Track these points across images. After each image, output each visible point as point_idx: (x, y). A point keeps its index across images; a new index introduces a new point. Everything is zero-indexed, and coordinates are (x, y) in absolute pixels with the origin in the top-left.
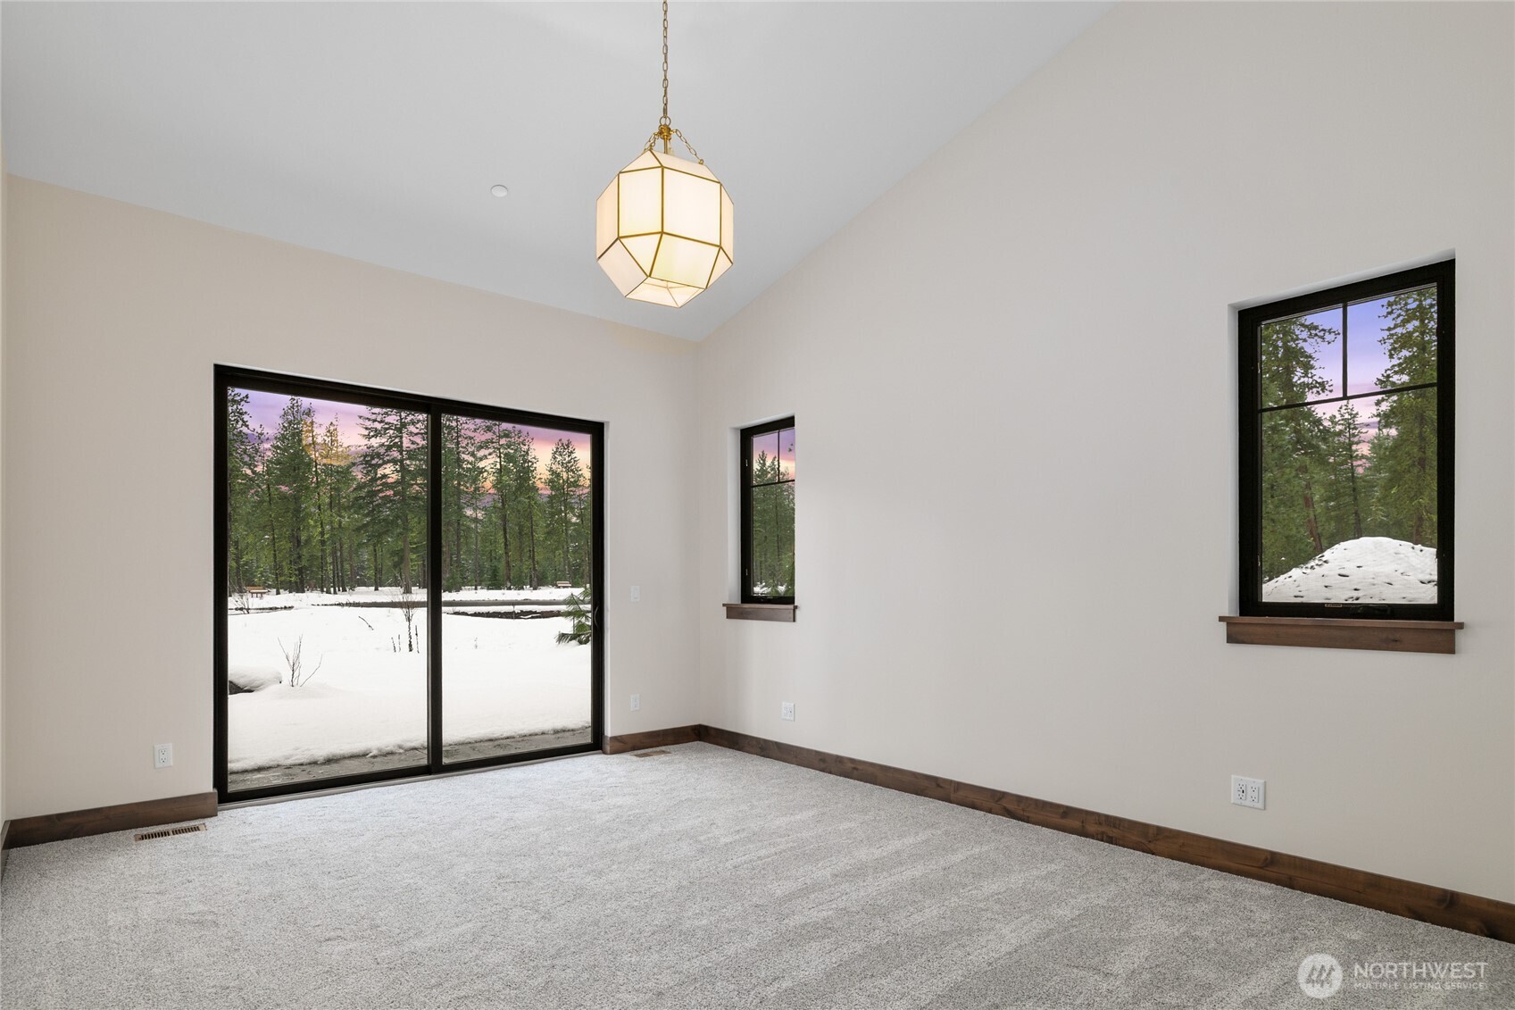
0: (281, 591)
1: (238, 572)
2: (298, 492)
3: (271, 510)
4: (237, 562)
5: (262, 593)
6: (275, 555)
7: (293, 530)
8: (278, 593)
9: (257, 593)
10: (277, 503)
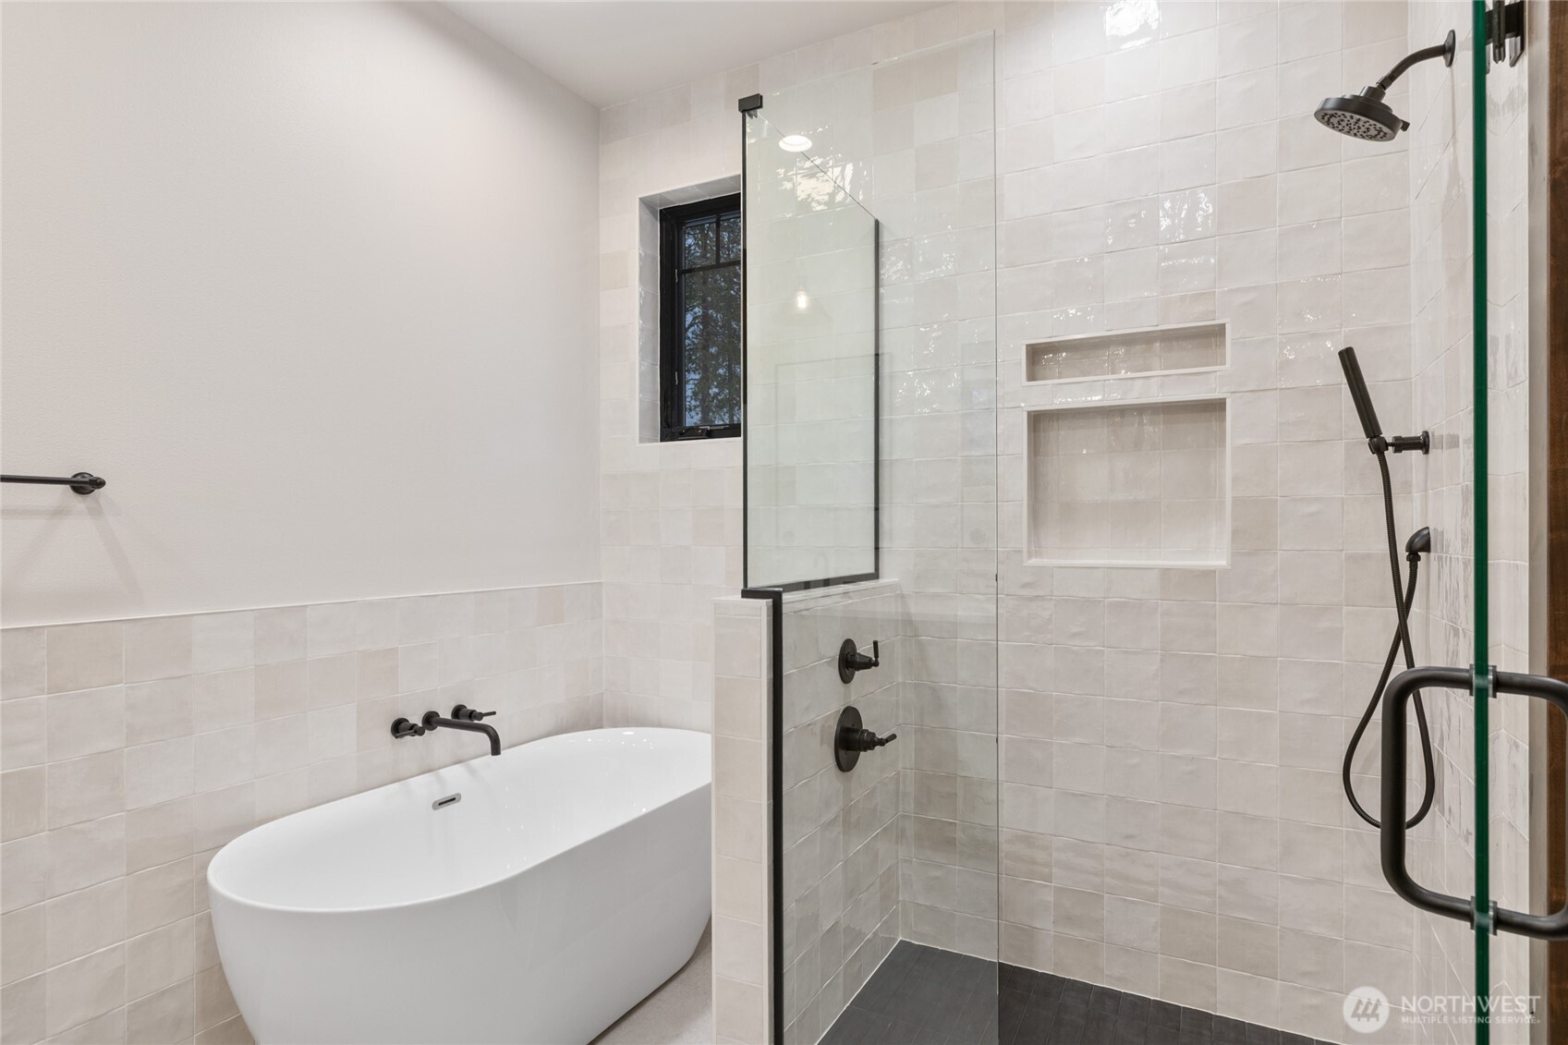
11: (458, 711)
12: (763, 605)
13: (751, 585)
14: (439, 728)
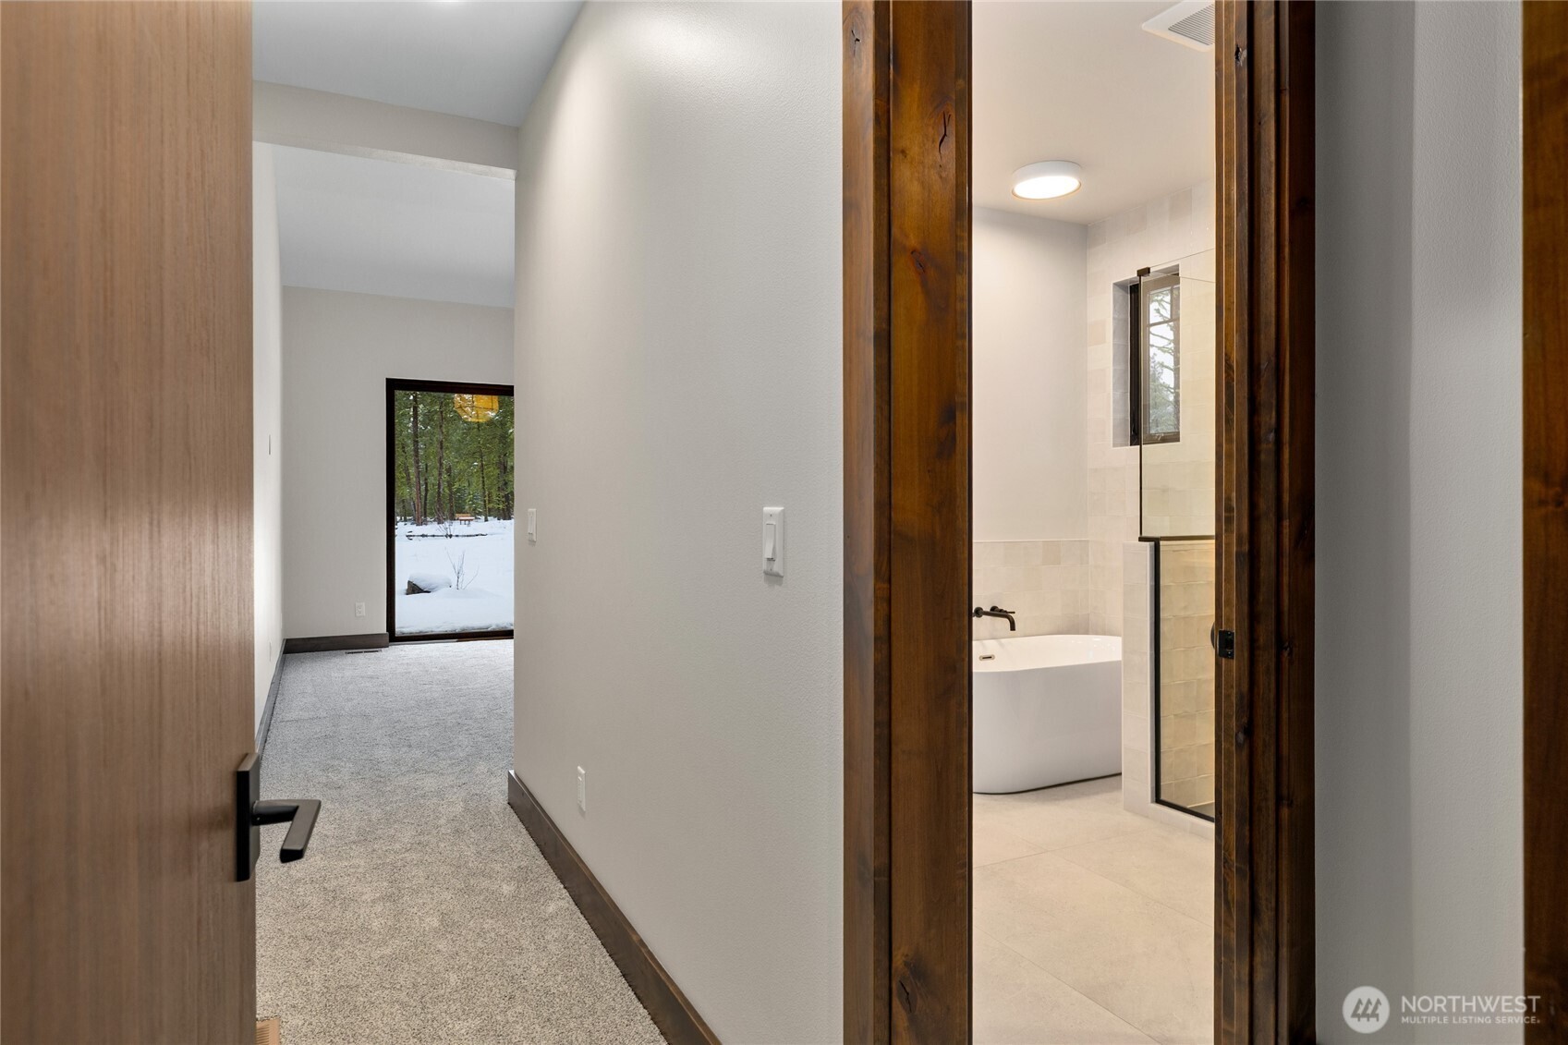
0: (489, 518)
1: (450, 499)
2: (504, 417)
3: (479, 436)
4: (450, 490)
5: (469, 520)
6: (483, 482)
7: (500, 457)
8: (486, 520)
9: (465, 520)
10: (485, 428)
11: (994, 609)
12: (1148, 546)
13: (1144, 535)
14: (984, 616)
